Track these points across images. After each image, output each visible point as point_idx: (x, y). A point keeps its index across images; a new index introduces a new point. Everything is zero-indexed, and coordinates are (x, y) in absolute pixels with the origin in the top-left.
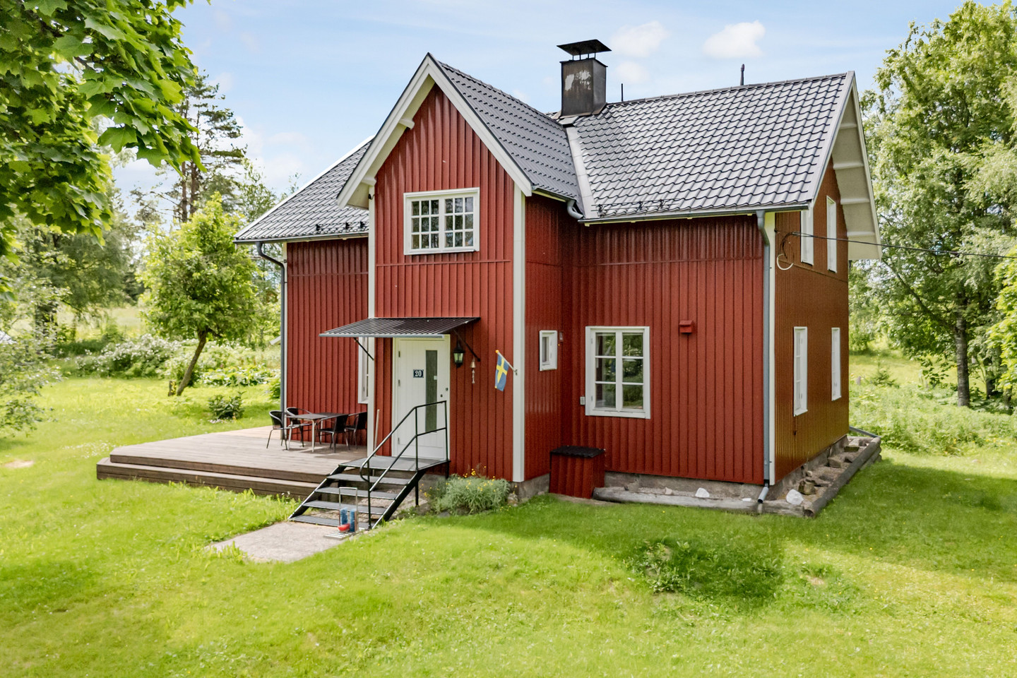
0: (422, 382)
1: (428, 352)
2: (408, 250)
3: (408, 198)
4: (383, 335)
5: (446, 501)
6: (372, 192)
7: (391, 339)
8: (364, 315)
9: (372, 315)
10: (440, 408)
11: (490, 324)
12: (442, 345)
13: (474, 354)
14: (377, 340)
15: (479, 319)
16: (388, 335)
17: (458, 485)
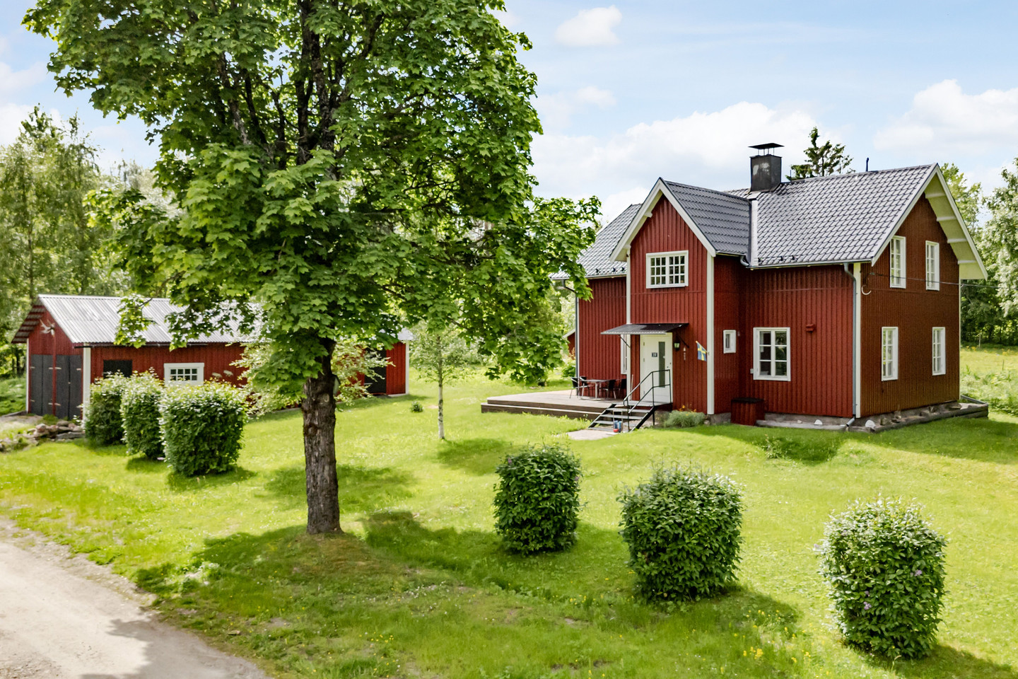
0: (657, 359)
1: (660, 343)
2: (649, 285)
3: (649, 256)
4: (634, 333)
5: (669, 422)
6: (629, 253)
7: (639, 336)
8: (624, 322)
9: (628, 322)
10: (667, 374)
11: (694, 326)
12: (667, 338)
13: (685, 344)
14: (632, 336)
15: (688, 324)
16: (637, 333)
17: (675, 414)
